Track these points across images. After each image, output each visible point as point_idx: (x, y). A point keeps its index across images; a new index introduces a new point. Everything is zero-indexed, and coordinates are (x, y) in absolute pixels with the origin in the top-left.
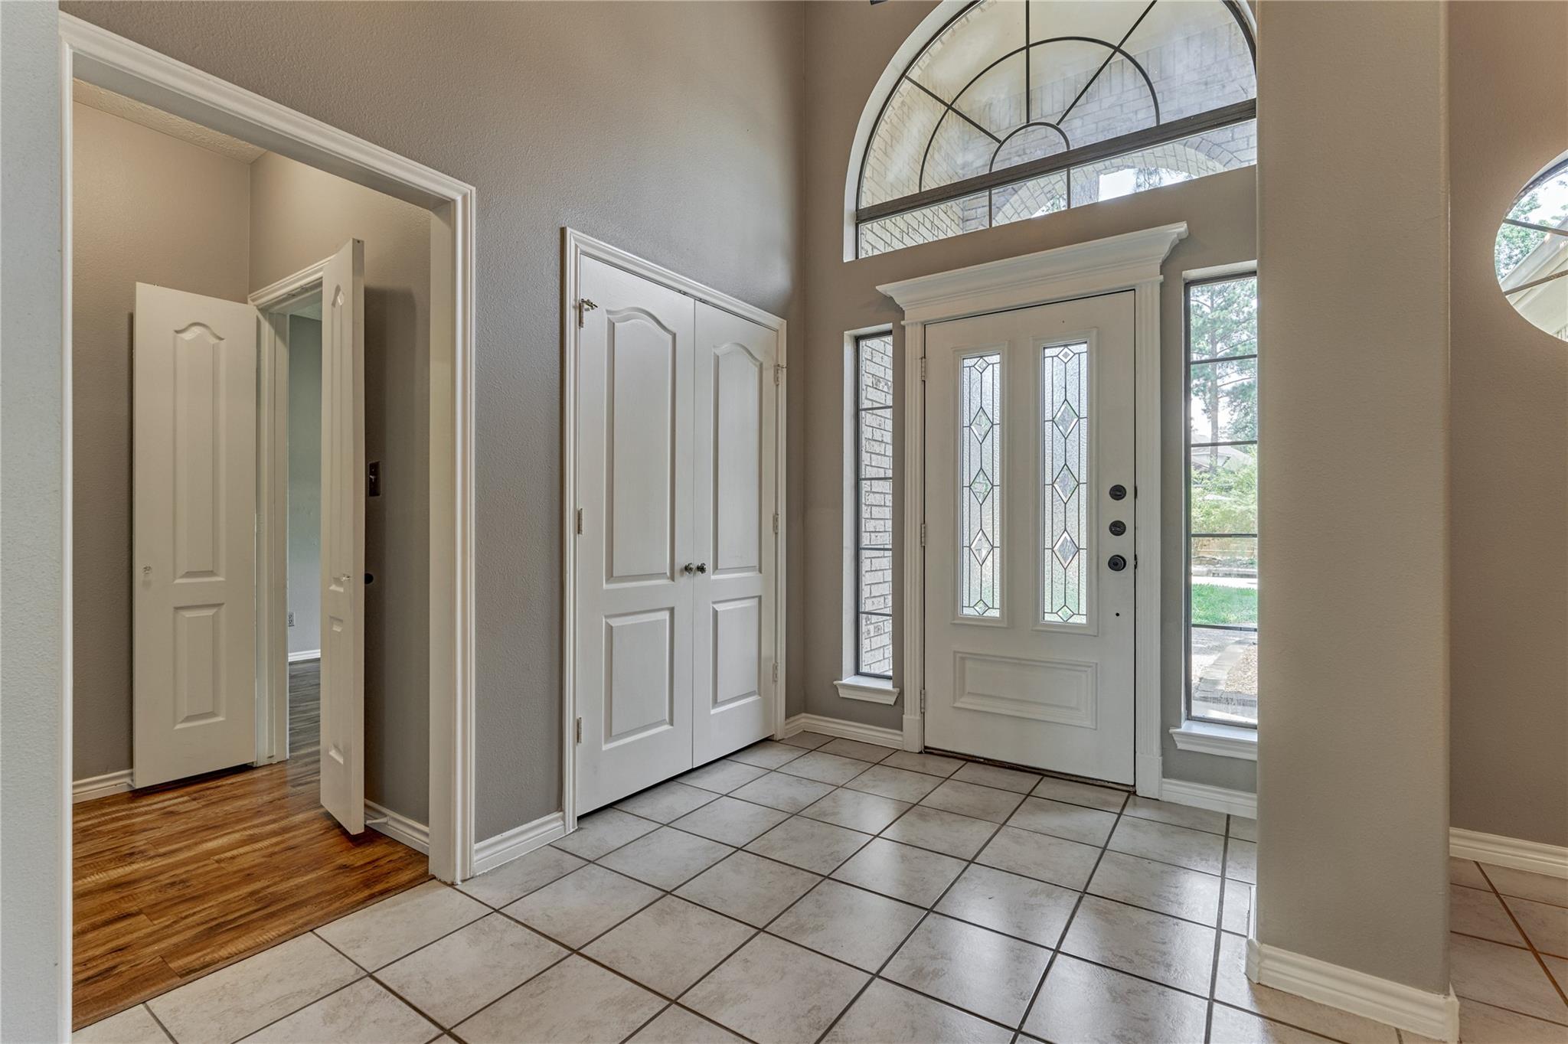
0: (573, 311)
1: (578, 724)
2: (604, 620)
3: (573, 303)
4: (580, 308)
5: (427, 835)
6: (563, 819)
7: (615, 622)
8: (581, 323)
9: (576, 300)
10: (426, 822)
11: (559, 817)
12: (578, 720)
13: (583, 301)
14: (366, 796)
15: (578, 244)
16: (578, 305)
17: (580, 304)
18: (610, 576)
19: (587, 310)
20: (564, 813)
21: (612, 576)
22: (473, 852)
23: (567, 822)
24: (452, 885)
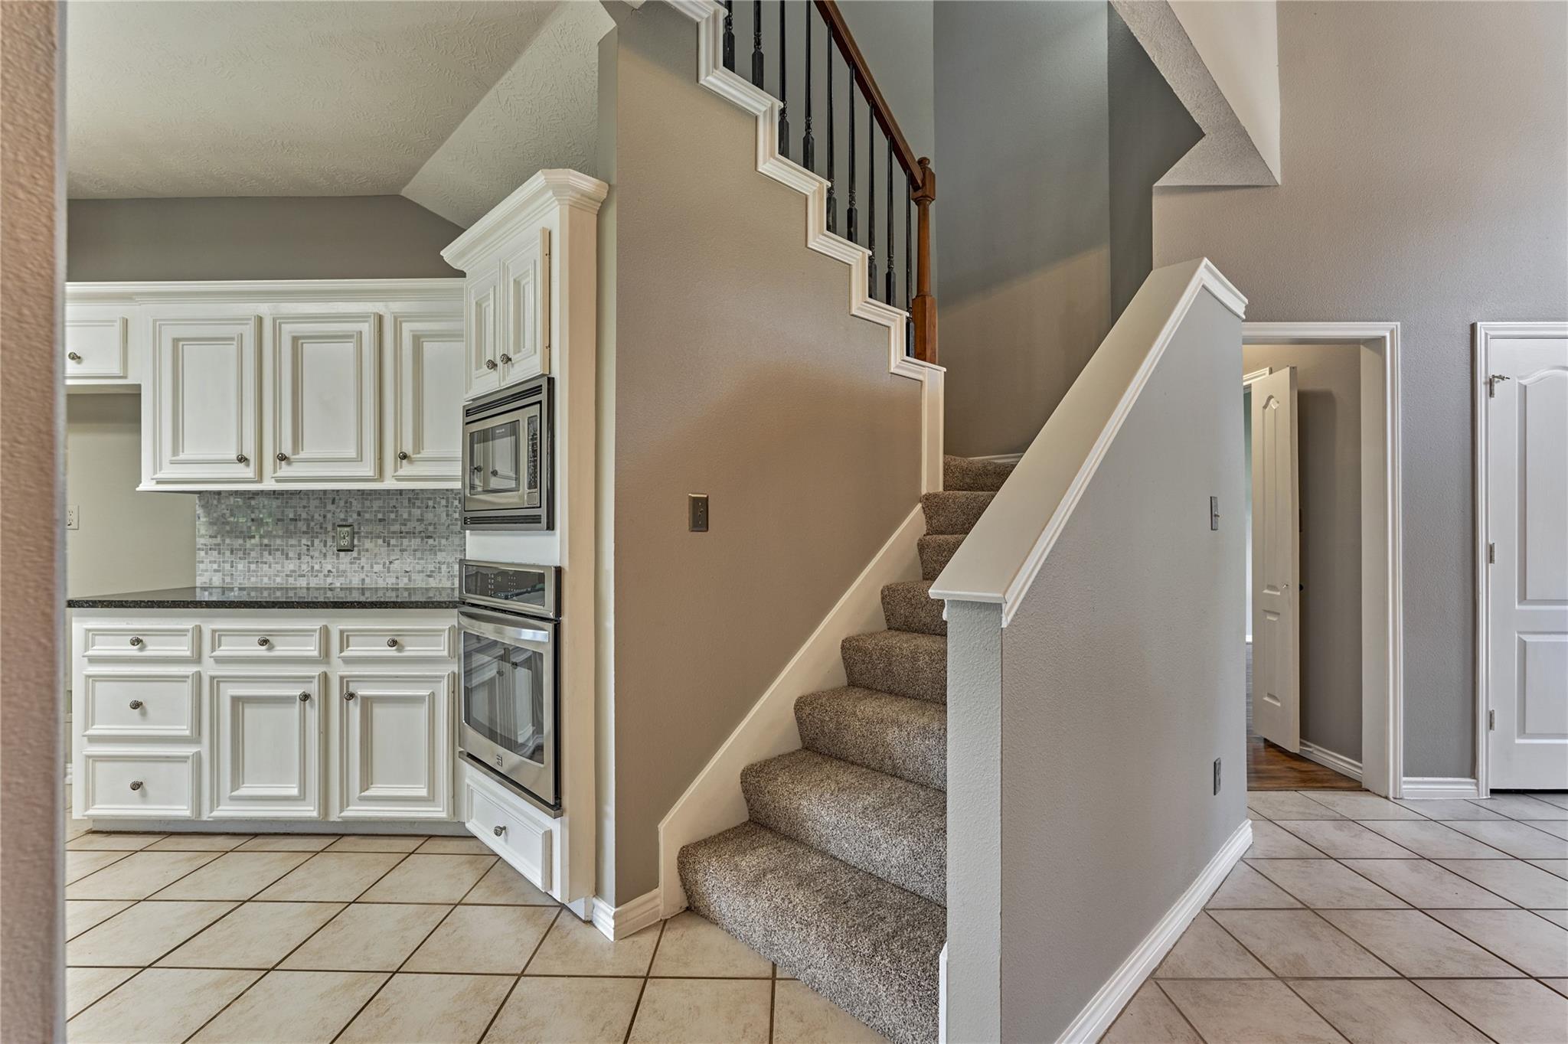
0: (1483, 387)
1: (1491, 715)
2: (1516, 635)
3: (1483, 380)
4: (1491, 383)
5: (1361, 768)
6: (1477, 785)
7: (1528, 638)
8: (1491, 394)
9: (1486, 377)
10: (1360, 761)
11: (1473, 783)
12: (1490, 712)
13: (1494, 377)
14: (1301, 737)
15: (1487, 332)
16: (1488, 380)
17: (1490, 380)
18: (1523, 598)
19: (1498, 382)
20: (1478, 781)
21: (1525, 599)
22: (1402, 783)
23: (1480, 787)
24: (1387, 798)
